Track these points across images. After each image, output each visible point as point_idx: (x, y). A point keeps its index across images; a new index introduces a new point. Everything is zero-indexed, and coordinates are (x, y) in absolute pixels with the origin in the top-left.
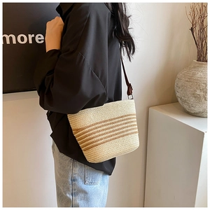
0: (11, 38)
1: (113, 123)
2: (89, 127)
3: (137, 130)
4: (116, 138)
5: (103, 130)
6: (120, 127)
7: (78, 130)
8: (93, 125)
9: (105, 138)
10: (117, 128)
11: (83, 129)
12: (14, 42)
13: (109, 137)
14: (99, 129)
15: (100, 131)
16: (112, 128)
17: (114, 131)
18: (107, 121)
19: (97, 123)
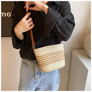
0: (4, 14)
1: (55, 54)
2: (44, 55)
3: (64, 58)
6: (58, 56)
7: (39, 57)
10: (56, 57)
11: (42, 56)
12: (5, 16)
13: (53, 61)
14: (49, 57)
15: (49, 58)
16: (54, 56)
17: (55, 58)
18: (52, 53)
19: (48, 54)
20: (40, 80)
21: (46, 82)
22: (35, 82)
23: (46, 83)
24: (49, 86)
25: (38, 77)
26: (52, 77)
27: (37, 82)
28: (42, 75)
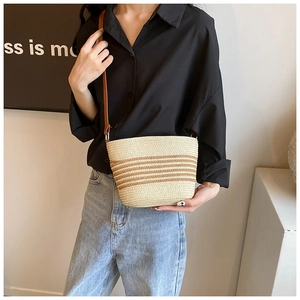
0: (63, 50)
2: (130, 160)
4: (161, 181)
5: (147, 168)
8: (135, 159)
9: (147, 177)
10: (165, 169)
11: (123, 162)
12: (66, 55)
13: (153, 177)
14: (142, 165)
15: (142, 168)
16: (159, 167)
17: (161, 172)
18: (154, 158)
19: (141, 158)
20: (123, 229)
21: (138, 240)
22: (112, 235)
23: (140, 243)
24: (147, 254)
25: (120, 221)
26: (156, 229)
27: (115, 235)
28: (129, 217)
